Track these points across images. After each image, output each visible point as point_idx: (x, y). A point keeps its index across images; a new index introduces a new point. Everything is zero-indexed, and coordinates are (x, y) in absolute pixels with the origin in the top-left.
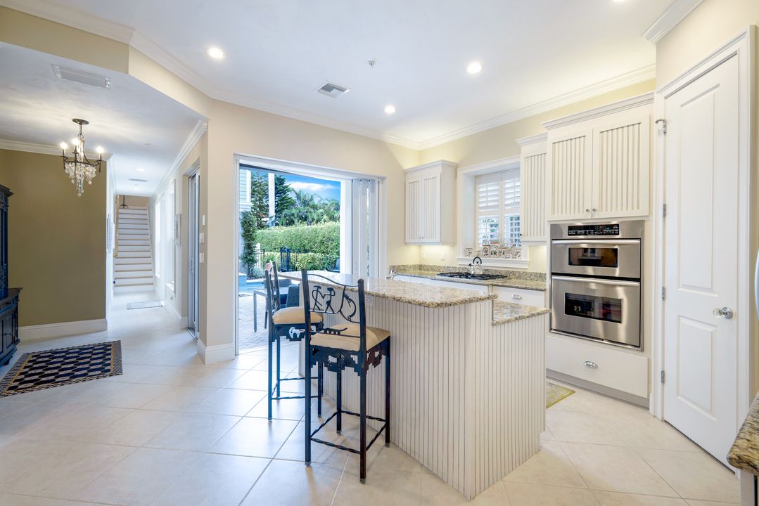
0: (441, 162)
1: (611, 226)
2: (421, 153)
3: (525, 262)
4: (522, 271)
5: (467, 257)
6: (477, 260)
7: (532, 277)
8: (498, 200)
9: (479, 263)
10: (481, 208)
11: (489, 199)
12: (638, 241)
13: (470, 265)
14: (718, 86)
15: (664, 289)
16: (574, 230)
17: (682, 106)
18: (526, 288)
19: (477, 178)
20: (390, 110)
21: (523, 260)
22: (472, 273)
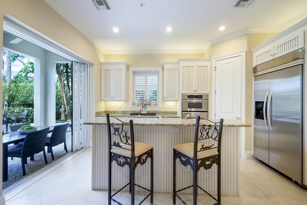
0: (125, 63)
1: (200, 96)
2: (106, 56)
3: (160, 108)
4: (159, 111)
5: (134, 106)
6: (144, 107)
7: (163, 113)
8: (144, 83)
9: (145, 109)
10: (136, 86)
11: (141, 82)
12: (207, 101)
13: (141, 110)
14: (234, 62)
15: (215, 114)
16: (190, 97)
17: (222, 64)
18: (170, 117)
19: (135, 73)
20: (116, 30)
21: (159, 107)
22: (143, 113)
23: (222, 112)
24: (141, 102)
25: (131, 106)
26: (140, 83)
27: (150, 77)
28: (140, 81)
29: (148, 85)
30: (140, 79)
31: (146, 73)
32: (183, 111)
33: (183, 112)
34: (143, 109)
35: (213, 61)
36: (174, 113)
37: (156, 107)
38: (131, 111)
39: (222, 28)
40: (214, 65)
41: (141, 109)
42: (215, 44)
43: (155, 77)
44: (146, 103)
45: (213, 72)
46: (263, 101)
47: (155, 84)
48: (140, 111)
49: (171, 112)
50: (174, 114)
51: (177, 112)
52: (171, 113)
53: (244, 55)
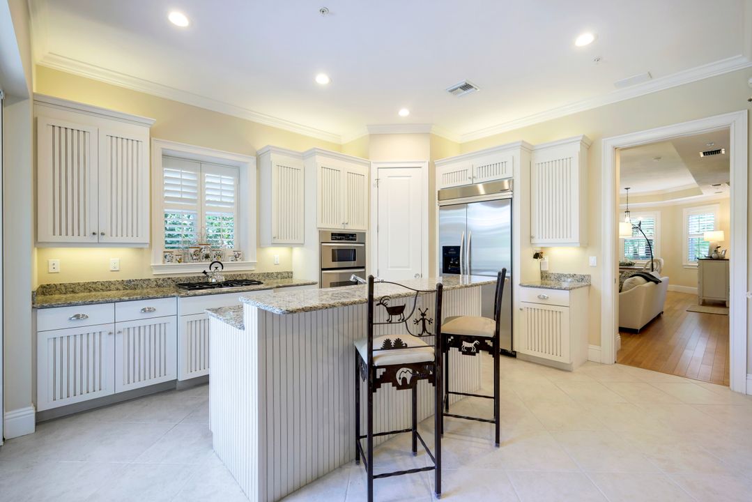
3: (251, 264)
4: (251, 272)
5: (170, 264)
8: (195, 194)
9: (220, 269)
11: (183, 184)
12: (363, 245)
13: (205, 272)
16: (336, 236)
19: (166, 157)
22: (214, 281)
23: (391, 267)
24: (193, 250)
25: (161, 263)
26: (182, 193)
27: (211, 178)
28: (182, 186)
29: (207, 199)
30: (182, 180)
31: (199, 164)
32: (323, 269)
33: (323, 272)
34: (213, 269)
35: (374, 168)
36: (286, 275)
37: (239, 261)
38: (161, 277)
39: (404, 113)
40: (374, 177)
41: (207, 270)
42: (377, 135)
43: (228, 181)
44: (209, 252)
45: (374, 190)
46: (458, 245)
47: (228, 200)
48: (204, 275)
49: (278, 273)
50: (286, 278)
51: (292, 273)
52: (279, 276)
53: (425, 166)
